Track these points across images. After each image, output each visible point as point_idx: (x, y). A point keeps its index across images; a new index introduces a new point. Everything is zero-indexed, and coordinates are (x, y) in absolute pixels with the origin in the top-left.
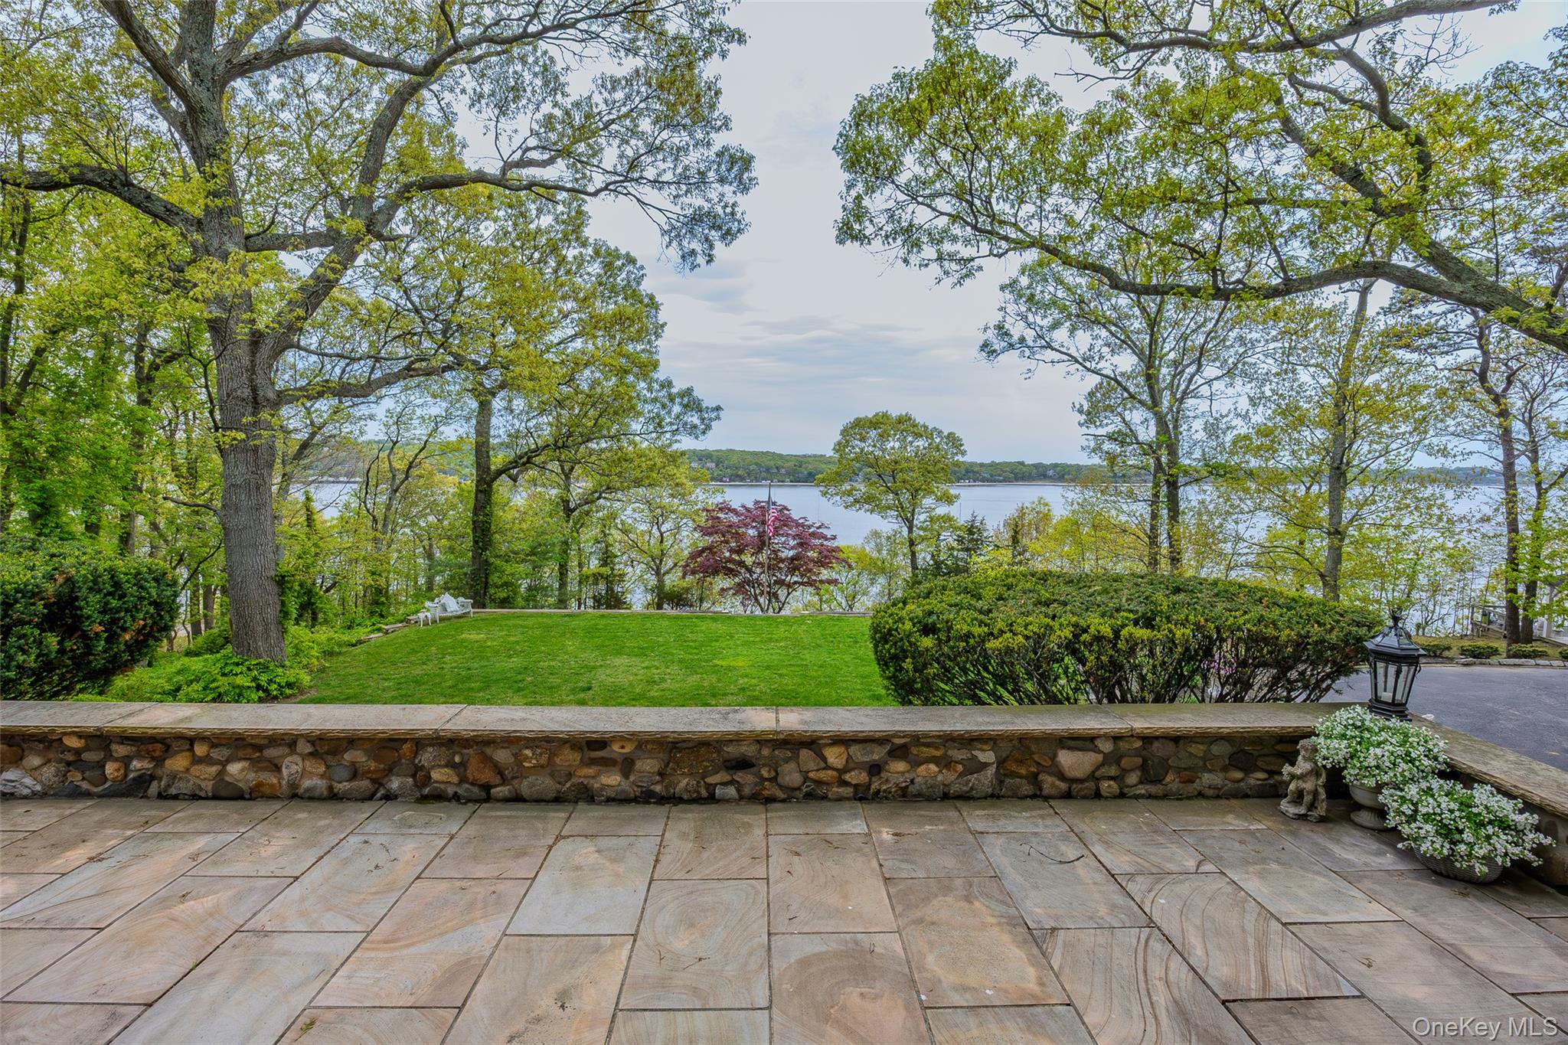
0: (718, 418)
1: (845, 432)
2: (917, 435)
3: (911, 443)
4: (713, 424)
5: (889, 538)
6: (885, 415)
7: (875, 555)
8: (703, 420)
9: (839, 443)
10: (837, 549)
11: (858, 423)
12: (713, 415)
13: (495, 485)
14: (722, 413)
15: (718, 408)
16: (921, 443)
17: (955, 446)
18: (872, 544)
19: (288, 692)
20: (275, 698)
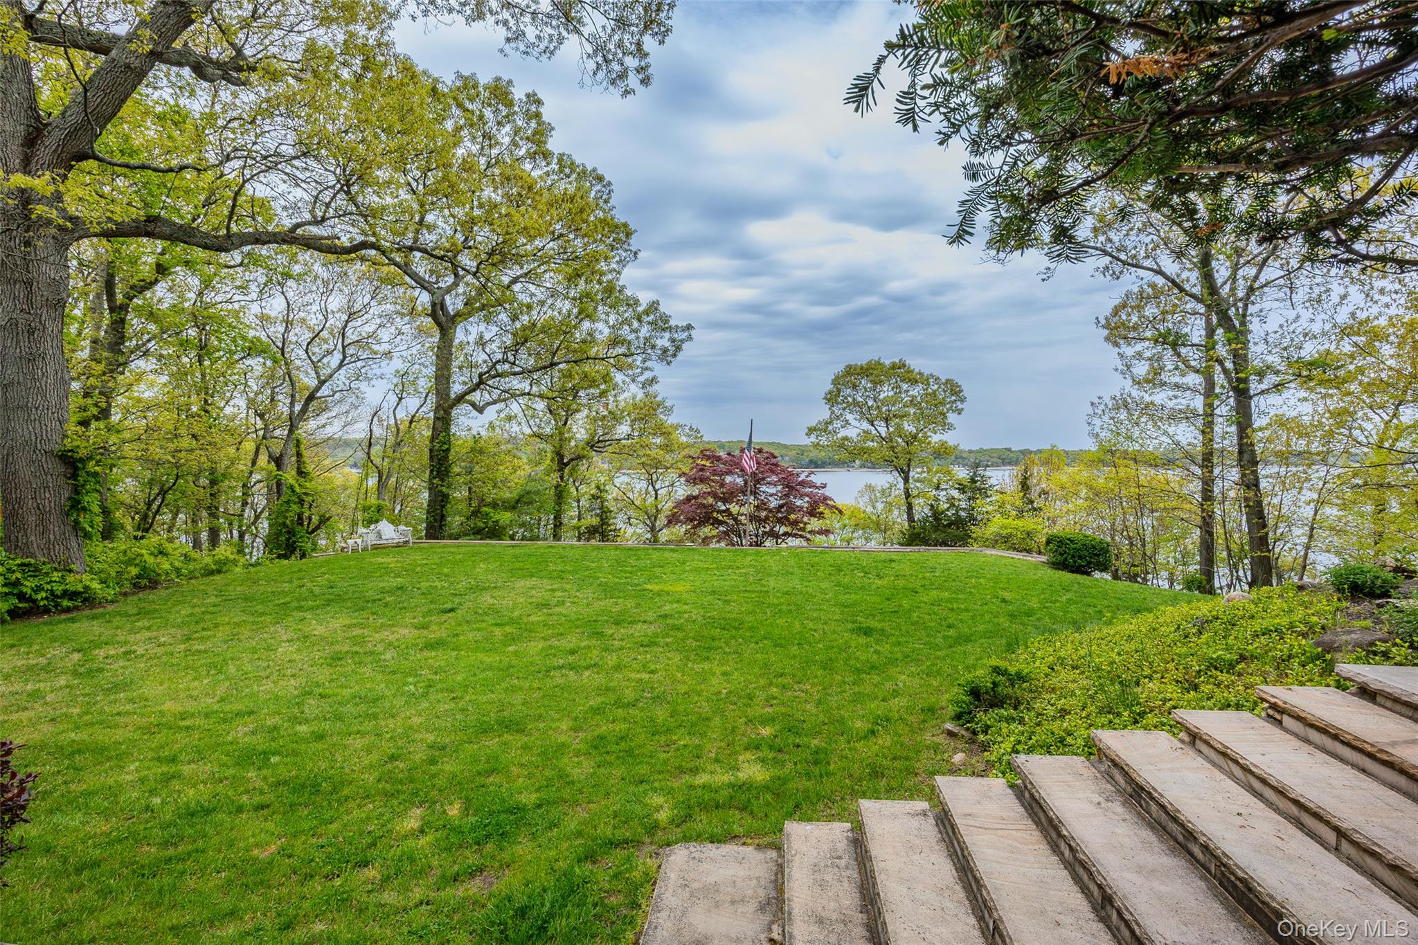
0: (690, 338)
1: (836, 381)
2: (914, 382)
3: (907, 391)
4: (684, 346)
5: (883, 491)
6: (878, 363)
7: (869, 509)
8: (673, 341)
9: (830, 392)
10: (826, 498)
11: (850, 371)
12: (684, 335)
13: (454, 412)
14: (693, 333)
15: (689, 327)
16: (916, 391)
17: (953, 393)
18: (866, 499)
19: (66, 603)
20: (46, 611)
